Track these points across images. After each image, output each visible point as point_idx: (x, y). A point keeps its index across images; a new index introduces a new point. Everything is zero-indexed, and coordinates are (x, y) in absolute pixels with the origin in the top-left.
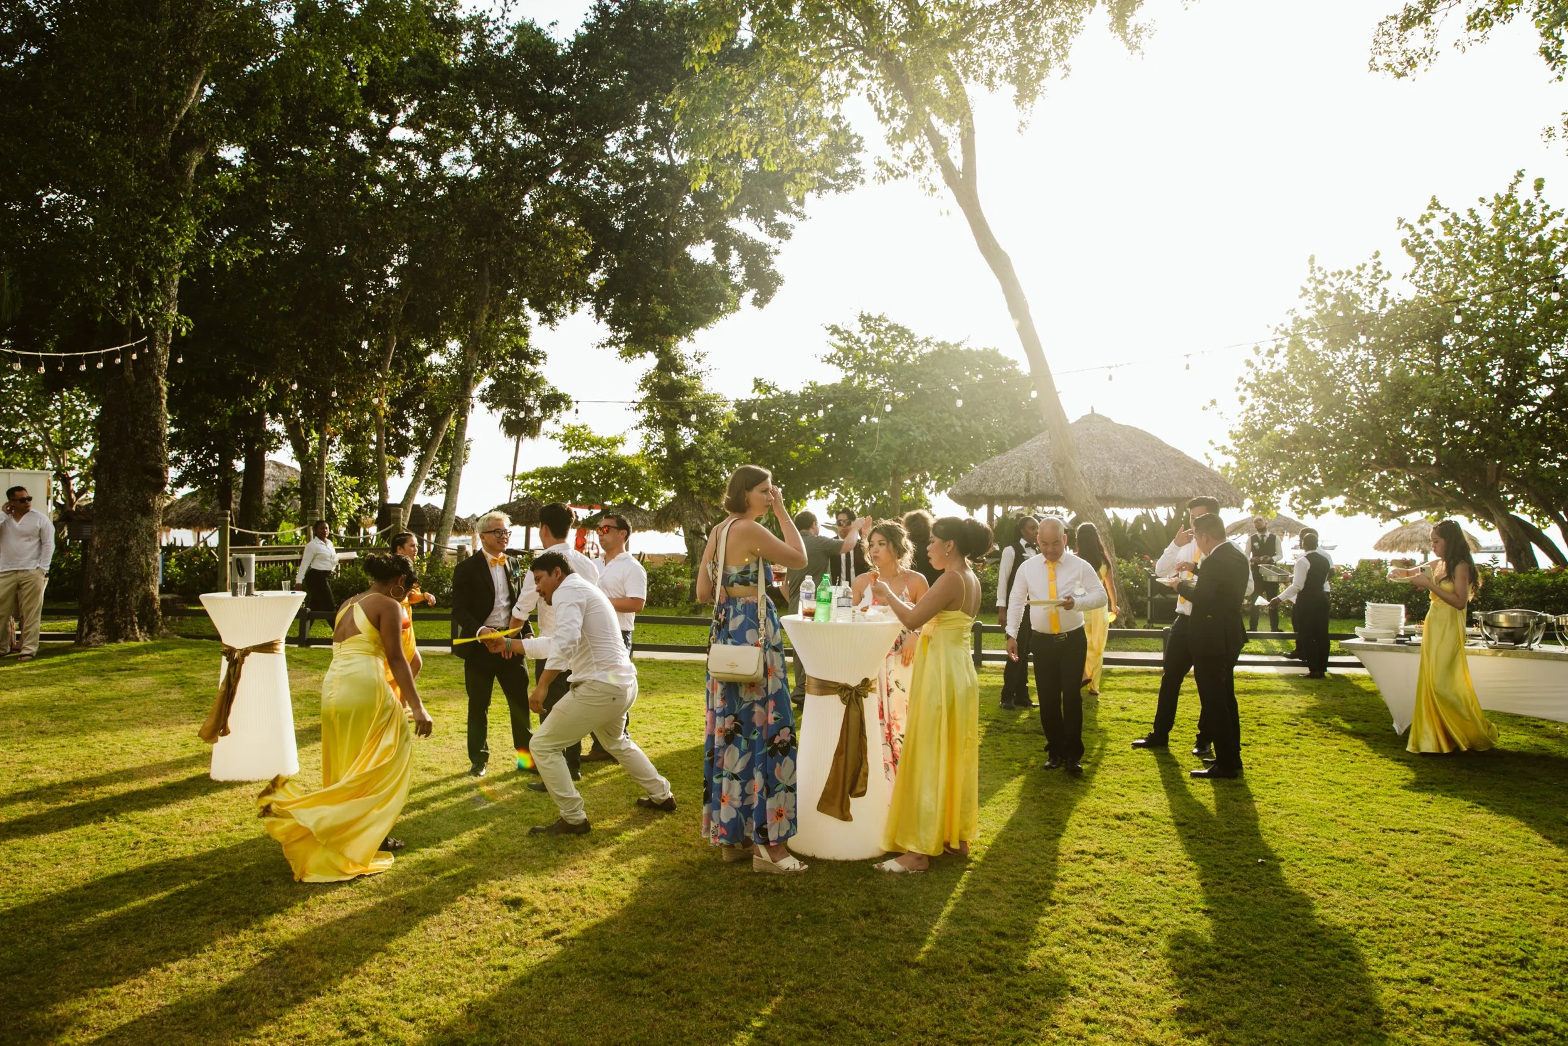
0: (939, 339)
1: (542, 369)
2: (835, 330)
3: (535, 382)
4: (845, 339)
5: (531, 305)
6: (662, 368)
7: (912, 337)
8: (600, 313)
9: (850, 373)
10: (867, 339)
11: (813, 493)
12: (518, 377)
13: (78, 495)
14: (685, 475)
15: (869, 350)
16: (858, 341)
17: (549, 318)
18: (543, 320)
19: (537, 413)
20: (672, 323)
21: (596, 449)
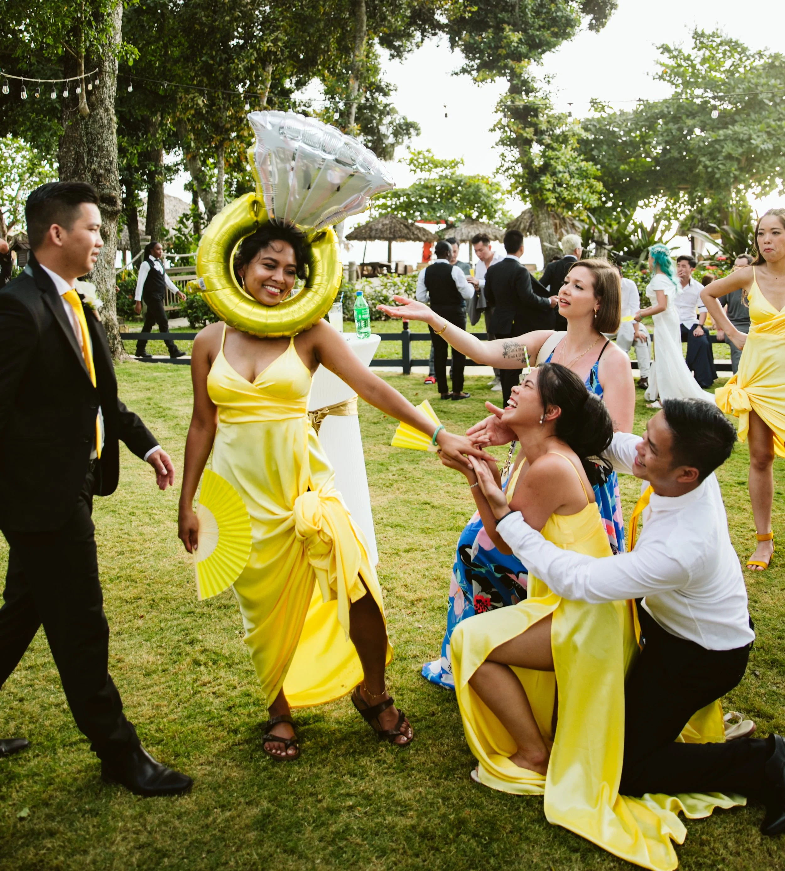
0: (773, 51)
1: (392, 100)
2: (666, 49)
3: (386, 111)
4: (675, 57)
5: (381, 43)
6: (514, 90)
7: (744, 50)
8: (453, 44)
9: (679, 90)
10: (697, 56)
11: (641, 203)
12: (373, 108)
13: (9, 227)
14: (542, 190)
15: (698, 67)
16: (688, 58)
17: (398, 53)
18: (392, 56)
19: (391, 140)
20: (523, 49)
21: (439, 170)
